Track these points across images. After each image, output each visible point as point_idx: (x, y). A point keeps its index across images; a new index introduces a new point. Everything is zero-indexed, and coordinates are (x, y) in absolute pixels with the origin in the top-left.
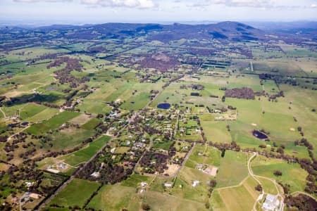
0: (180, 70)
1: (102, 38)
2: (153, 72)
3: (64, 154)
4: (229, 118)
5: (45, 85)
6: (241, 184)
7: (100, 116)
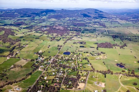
0: (70, 34)
2: (56, 35)
3: (16, 83)
4: (103, 58)
6: (118, 90)
7: (32, 60)
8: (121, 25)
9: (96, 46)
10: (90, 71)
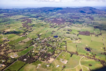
0: (65, 24)
2: (55, 24)
3: (17, 52)
5: (18, 28)
7: (33, 39)
9: (78, 33)
10: (63, 51)
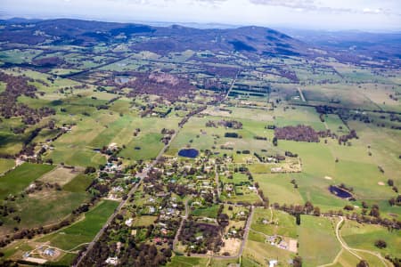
0: (197, 98)
1: (55, 43)
2: (156, 100)
3: (45, 233)
4: (292, 170)
6: (335, 261)
7: (90, 170)
8: (342, 76)
9: (271, 135)
10: (254, 205)
